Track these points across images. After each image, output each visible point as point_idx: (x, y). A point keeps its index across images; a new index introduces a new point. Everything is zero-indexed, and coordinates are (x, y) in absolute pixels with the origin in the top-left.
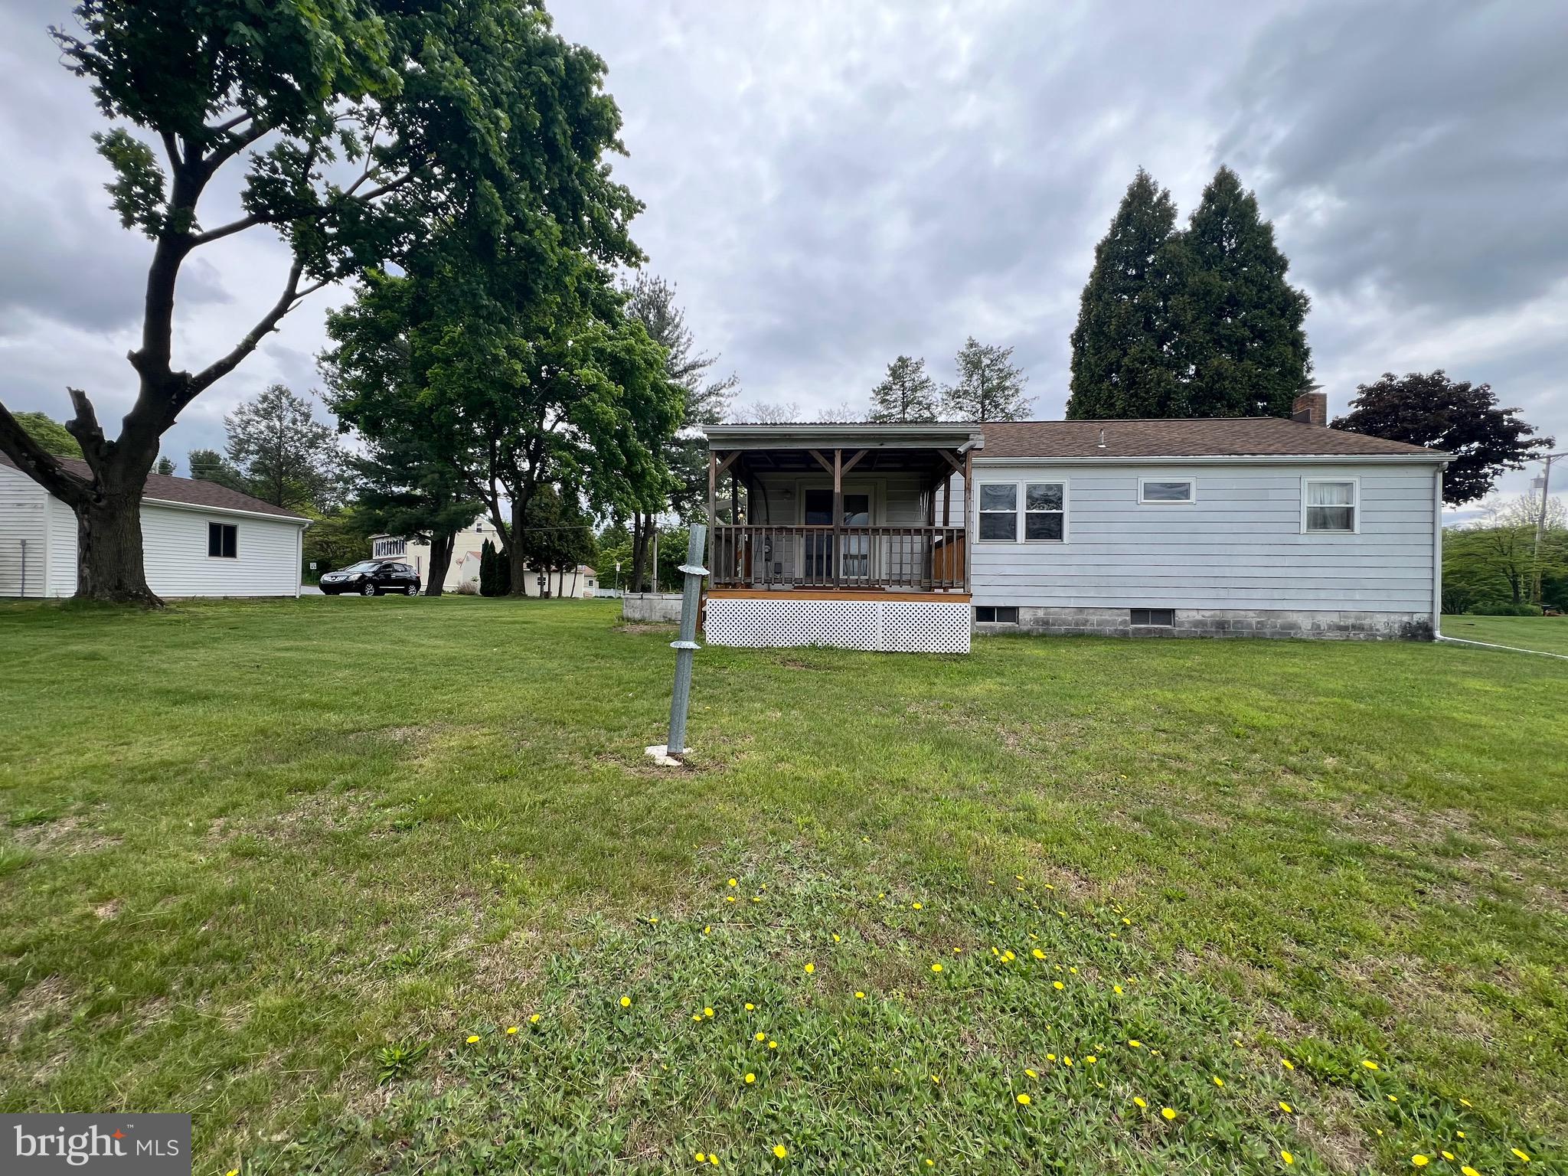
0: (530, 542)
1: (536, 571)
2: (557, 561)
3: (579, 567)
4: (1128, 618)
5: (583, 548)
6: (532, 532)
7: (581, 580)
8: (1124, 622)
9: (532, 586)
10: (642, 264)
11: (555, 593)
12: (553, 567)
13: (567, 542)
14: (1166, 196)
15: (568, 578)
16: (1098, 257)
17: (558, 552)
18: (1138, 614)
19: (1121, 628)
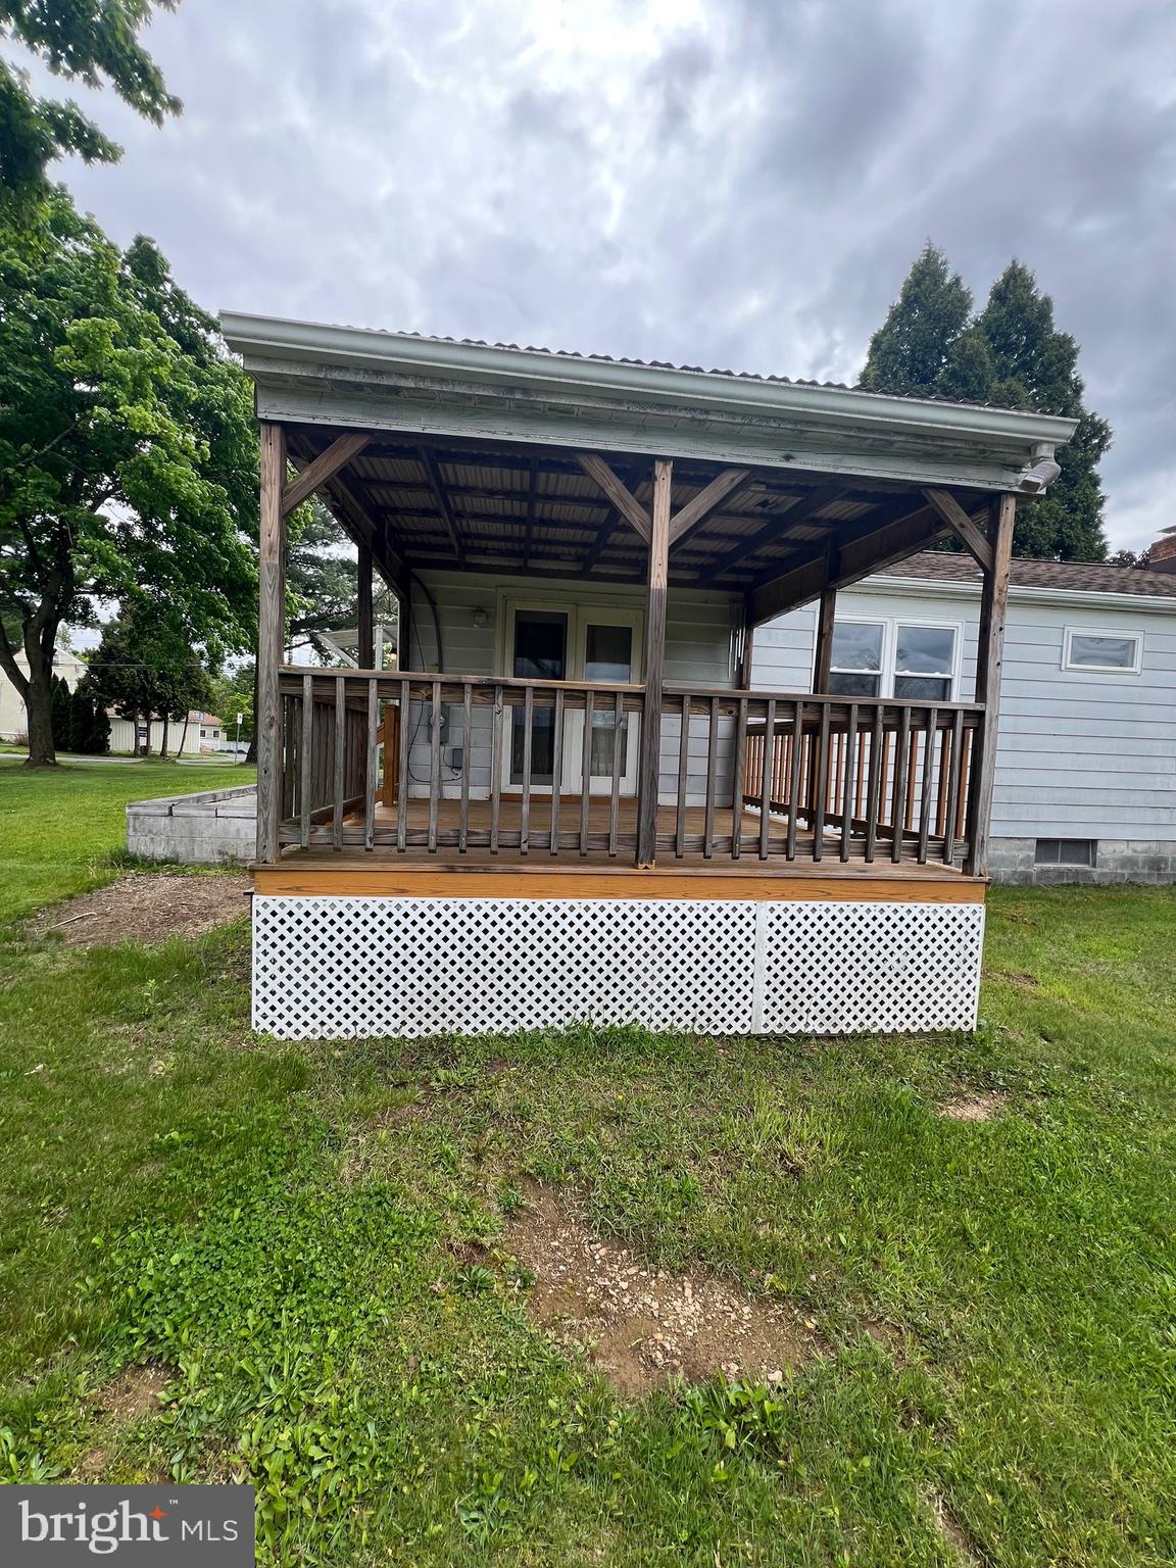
0: (117, 682)
1: (131, 719)
2: (160, 707)
3: (192, 713)
4: (1033, 854)
5: (195, 693)
6: (120, 669)
7: (194, 731)
8: (1026, 861)
9: (122, 737)
10: (167, 116)
11: (156, 747)
12: (155, 715)
13: (172, 683)
14: (957, 281)
15: (176, 730)
16: (873, 352)
17: (160, 697)
18: (1047, 847)
19: (1021, 869)
